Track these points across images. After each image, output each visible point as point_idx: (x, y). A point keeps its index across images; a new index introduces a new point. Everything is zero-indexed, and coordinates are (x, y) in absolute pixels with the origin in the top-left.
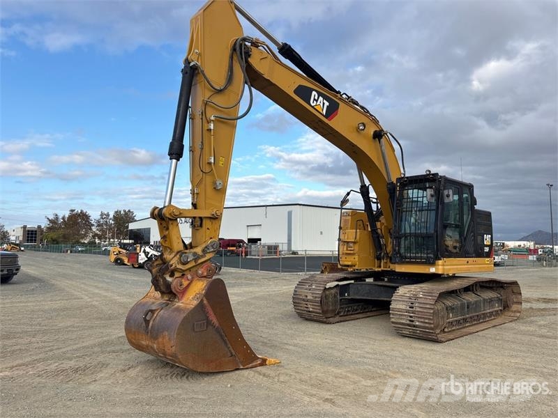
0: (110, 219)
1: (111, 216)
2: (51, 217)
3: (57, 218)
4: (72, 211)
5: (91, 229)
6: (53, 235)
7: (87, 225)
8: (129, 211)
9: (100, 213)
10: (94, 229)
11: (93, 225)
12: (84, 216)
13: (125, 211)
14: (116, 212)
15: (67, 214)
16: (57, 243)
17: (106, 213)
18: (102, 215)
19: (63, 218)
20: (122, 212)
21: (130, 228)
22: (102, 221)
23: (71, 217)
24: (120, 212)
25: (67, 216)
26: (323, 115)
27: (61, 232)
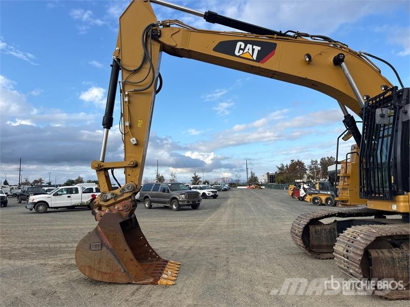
0: (318, 164)
1: (319, 162)
2: (280, 166)
3: (283, 167)
4: (292, 161)
5: (306, 173)
6: (281, 178)
7: (303, 170)
8: (331, 157)
9: (311, 161)
10: (308, 172)
11: (307, 170)
12: (300, 164)
13: (328, 158)
14: (322, 159)
15: (289, 163)
16: (284, 183)
17: (315, 160)
18: (312, 162)
19: (287, 166)
20: (326, 159)
21: (329, 170)
22: (313, 166)
23: (291, 165)
24: (325, 159)
25: (289, 165)
26: (253, 60)
27: (285, 175)
